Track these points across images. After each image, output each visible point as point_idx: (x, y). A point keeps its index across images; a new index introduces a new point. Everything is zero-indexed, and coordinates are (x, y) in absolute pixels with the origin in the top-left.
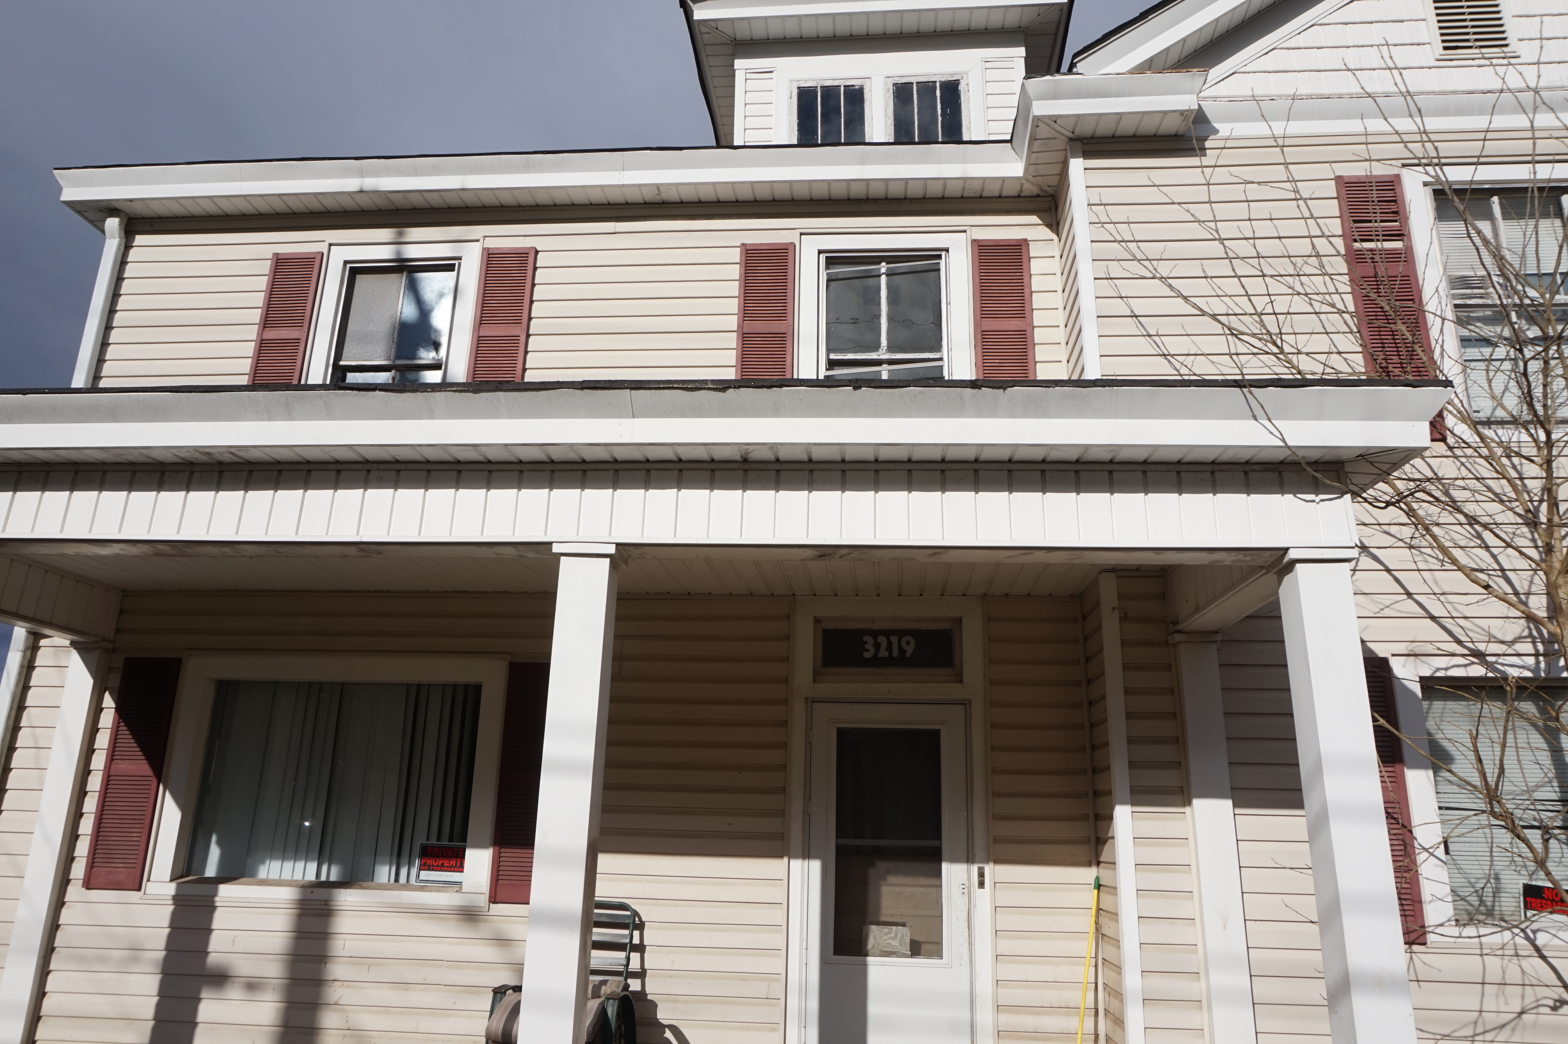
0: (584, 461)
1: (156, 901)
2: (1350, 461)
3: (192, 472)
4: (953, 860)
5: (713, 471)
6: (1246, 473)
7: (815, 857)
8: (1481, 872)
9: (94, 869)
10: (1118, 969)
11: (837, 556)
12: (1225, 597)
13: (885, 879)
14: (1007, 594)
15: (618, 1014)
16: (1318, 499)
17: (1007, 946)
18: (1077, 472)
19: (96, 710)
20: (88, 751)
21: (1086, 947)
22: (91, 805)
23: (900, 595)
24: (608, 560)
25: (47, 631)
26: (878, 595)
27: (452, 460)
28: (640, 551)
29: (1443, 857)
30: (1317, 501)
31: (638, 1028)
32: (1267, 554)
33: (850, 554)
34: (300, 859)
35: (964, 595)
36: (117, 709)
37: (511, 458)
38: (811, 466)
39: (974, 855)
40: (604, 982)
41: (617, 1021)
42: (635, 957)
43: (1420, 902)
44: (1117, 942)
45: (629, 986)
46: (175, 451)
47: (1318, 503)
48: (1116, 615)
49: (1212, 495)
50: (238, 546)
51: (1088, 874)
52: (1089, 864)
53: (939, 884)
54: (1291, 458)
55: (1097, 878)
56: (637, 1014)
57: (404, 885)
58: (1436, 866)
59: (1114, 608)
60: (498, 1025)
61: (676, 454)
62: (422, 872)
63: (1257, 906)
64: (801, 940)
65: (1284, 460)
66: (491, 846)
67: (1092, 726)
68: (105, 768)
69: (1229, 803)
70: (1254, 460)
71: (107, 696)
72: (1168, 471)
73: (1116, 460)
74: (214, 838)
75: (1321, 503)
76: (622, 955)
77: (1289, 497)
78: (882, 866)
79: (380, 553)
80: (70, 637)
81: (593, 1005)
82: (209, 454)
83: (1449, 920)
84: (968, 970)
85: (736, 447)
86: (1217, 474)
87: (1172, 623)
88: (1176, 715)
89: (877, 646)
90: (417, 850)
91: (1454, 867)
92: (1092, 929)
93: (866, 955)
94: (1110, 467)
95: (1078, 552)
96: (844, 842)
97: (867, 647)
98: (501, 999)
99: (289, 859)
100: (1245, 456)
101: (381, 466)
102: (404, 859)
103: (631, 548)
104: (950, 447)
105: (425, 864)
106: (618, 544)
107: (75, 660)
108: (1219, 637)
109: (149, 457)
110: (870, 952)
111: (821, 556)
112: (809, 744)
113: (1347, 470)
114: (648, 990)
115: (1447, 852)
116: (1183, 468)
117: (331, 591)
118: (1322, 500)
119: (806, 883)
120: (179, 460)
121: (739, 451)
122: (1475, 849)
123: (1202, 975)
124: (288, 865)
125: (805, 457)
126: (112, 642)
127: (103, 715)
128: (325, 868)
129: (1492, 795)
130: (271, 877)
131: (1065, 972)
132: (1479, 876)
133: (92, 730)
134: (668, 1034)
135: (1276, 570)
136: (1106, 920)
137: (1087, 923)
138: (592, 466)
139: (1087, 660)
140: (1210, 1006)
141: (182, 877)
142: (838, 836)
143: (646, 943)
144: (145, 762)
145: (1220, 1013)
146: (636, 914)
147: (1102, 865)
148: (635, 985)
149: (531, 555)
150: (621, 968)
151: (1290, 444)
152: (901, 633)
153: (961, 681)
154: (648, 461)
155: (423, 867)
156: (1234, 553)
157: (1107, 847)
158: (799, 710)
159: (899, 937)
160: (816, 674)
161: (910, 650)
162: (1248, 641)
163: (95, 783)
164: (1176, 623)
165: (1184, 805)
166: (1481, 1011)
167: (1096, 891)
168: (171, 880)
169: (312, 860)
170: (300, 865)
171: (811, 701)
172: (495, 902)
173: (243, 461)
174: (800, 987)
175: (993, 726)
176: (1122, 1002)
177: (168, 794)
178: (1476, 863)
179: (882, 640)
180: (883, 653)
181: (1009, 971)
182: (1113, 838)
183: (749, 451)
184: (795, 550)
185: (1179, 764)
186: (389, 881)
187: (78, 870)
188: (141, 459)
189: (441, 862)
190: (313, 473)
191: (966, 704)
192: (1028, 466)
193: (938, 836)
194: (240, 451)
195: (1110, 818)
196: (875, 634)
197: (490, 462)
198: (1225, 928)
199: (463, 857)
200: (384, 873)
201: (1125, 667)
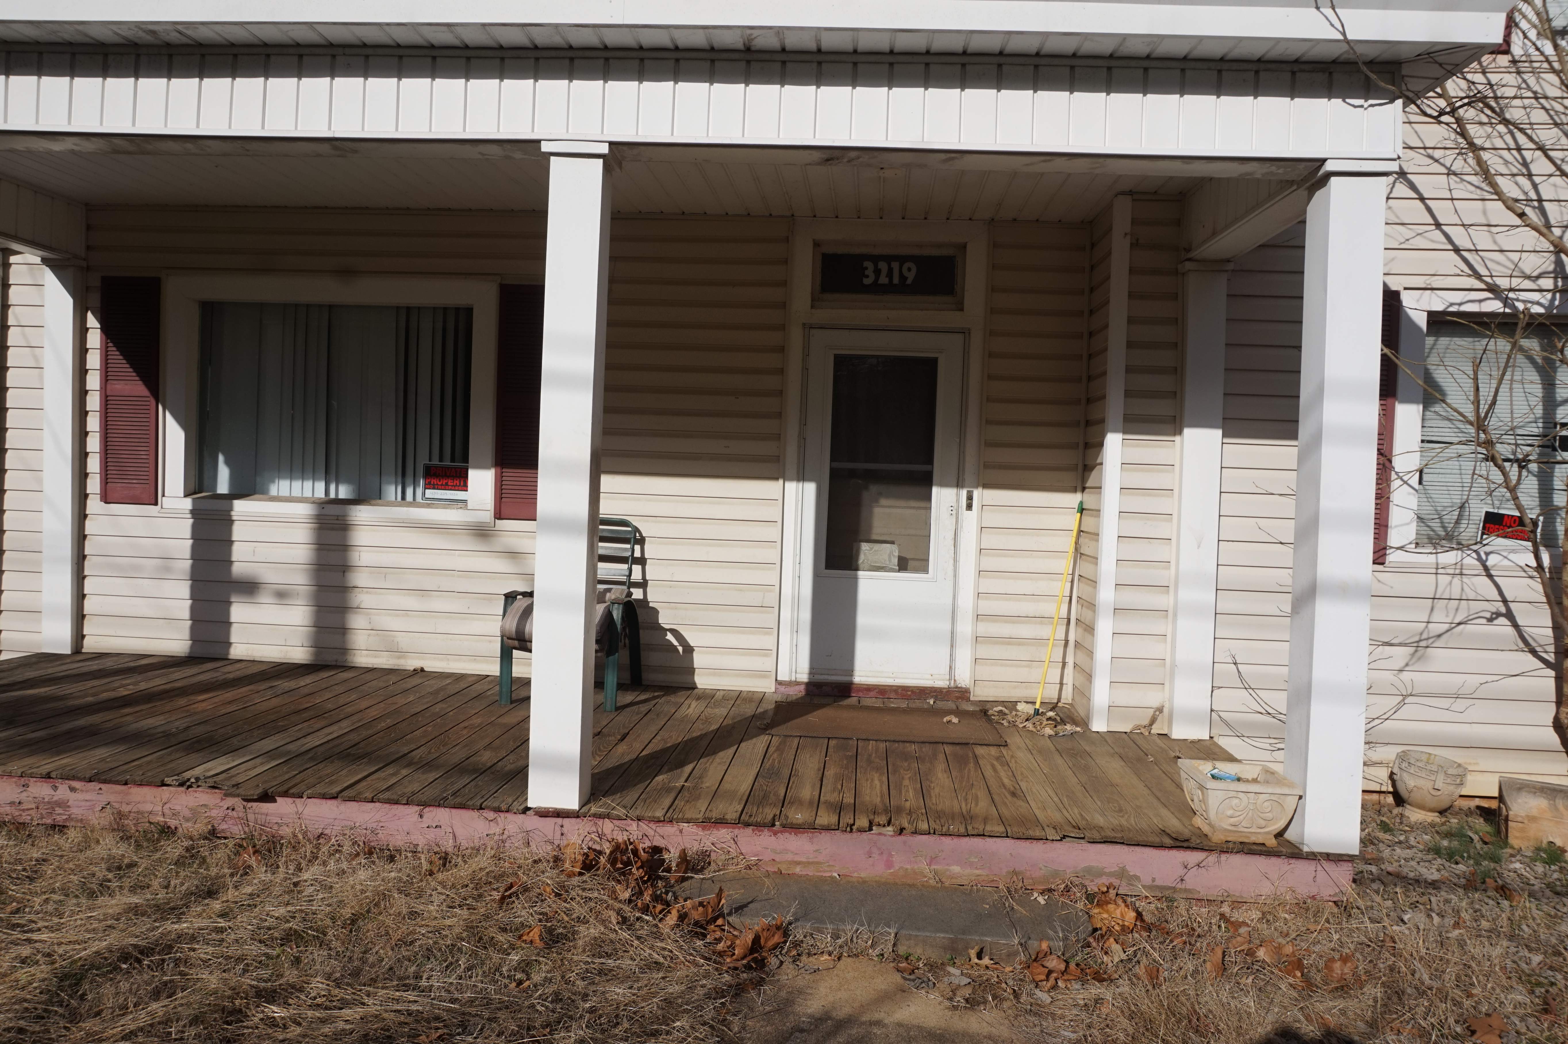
0: (571, 48)
1: (174, 515)
2: (1409, 61)
3: (138, 55)
4: (943, 485)
5: (713, 61)
6: (1293, 73)
7: (810, 480)
8: (1449, 501)
9: (109, 485)
10: (1094, 583)
11: (845, 160)
12: (1247, 219)
13: (877, 501)
14: (1015, 220)
15: (623, 618)
16: (1366, 105)
17: (989, 563)
18: (1109, 69)
19: (81, 331)
20: (81, 372)
21: (1065, 565)
22: (93, 423)
23: (903, 218)
24: (601, 160)
25: (15, 246)
26: (881, 218)
27: (425, 44)
28: (635, 151)
29: (1416, 486)
30: (1366, 106)
31: (641, 632)
32: (1303, 165)
33: (858, 158)
34: (308, 479)
35: (970, 219)
36: (101, 329)
37: (489, 42)
38: (820, 58)
39: (964, 480)
40: (609, 590)
41: (622, 624)
42: (637, 570)
43: (1387, 526)
44: (1095, 560)
45: (632, 594)
46: (114, 28)
47: (1366, 109)
48: (1127, 241)
49: (1252, 98)
50: (200, 142)
51: (1073, 499)
52: (1074, 490)
53: (928, 506)
54: (1346, 56)
55: (1081, 503)
56: (640, 619)
57: (411, 503)
58: (1409, 494)
59: (1126, 234)
60: (511, 625)
61: (672, 40)
62: (427, 491)
63: (1231, 528)
64: (795, 555)
65: (1337, 58)
66: (492, 466)
67: (1090, 356)
68: (101, 388)
69: (1219, 433)
70: (1304, 59)
71: (90, 315)
72: (1209, 69)
73: (1153, 56)
74: (221, 458)
75: (1370, 108)
76: (625, 566)
77: (1337, 102)
78: (874, 489)
79: (355, 151)
80: (40, 253)
81: (600, 609)
82: (153, 33)
83: (1410, 543)
84: (951, 584)
85: (739, 32)
86: (1262, 74)
87: (1185, 249)
88: (1178, 346)
89: (877, 272)
90: (421, 470)
91: (1424, 496)
92: (1071, 549)
93: (857, 569)
94: (1146, 64)
95: (1101, 160)
96: (836, 465)
97: (867, 272)
98: (512, 603)
99: (297, 478)
100: (1296, 52)
101: (347, 51)
102: (410, 479)
103: (625, 148)
104: (975, 36)
105: (430, 483)
106: (611, 144)
107: (50, 279)
108: (1231, 266)
109: (86, 35)
110: (861, 566)
111: (828, 160)
112: (805, 369)
113: (1404, 72)
114: (650, 598)
115: (1420, 483)
116: (1225, 66)
117: (306, 207)
118: (1372, 106)
119: (800, 503)
120: (122, 41)
121: (742, 36)
122: (1447, 480)
123: (1172, 589)
124: (297, 484)
125: (813, 46)
126: (84, 260)
127: (90, 335)
128: (332, 487)
129: (1480, 424)
130: (281, 494)
131: (1041, 586)
132: (1446, 504)
133: (81, 351)
134: (670, 637)
135: (1308, 185)
136: (1087, 540)
137: (1068, 543)
138: (580, 53)
139: (1092, 290)
140: (1175, 615)
141: (195, 493)
142: (833, 459)
143: (646, 556)
144: (140, 383)
145: (1182, 623)
146: (636, 530)
147: (1087, 490)
148: (637, 594)
149: (518, 155)
150: (624, 579)
151: (1350, 37)
152: (902, 259)
153: (962, 310)
154: (641, 48)
155: (428, 486)
156: (1268, 165)
157: (1094, 474)
158: (796, 336)
159: (888, 553)
160: (814, 300)
161: (911, 276)
162: (1260, 271)
163: (94, 402)
164: (1188, 250)
165: (1175, 435)
166: (1428, 622)
167: (1079, 514)
168: (186, 496)
169: (319, 479)
170: (308, 484)
171: (808, 327)
172: (500, 518)
173: (193, 43)
174: (793, 597)
175: (991, 355)
176: (1094, 611)
177: (168, 414)
178: (1446, 492)
179: (883, 266)
180: (883, 280)
181: (990, 585)
182: (1101, 464)
183: (753, 37)
184: (801, 151)
185: (1175, 395)
186: (396, 498)
187: (94, 485)
188: (79, 38)
189: (445, 482)
190: (273, 58)
191: (965, 332)
192: (1056, 61)
193: (930, 461)
194: (187, 28)
195: (1101, 445)
196: (875, 259)
197: (467, 47)
198: (1199, 547)
199: (466, 477)
200: (391, 491)
201: (1131, 295)
